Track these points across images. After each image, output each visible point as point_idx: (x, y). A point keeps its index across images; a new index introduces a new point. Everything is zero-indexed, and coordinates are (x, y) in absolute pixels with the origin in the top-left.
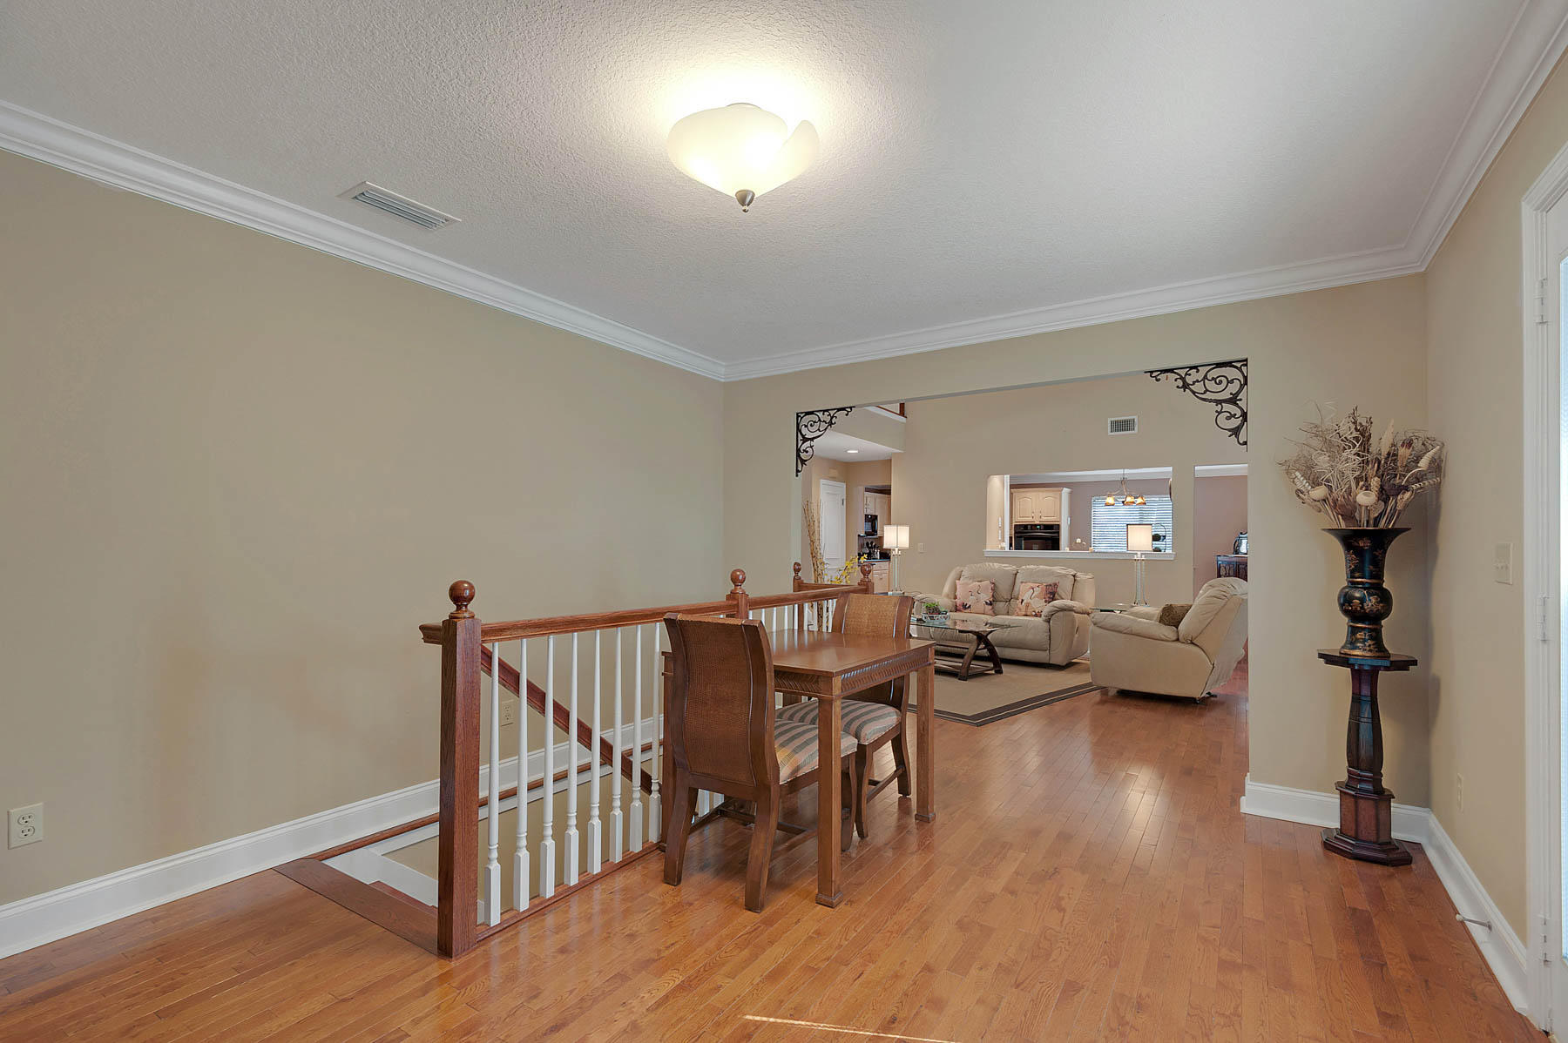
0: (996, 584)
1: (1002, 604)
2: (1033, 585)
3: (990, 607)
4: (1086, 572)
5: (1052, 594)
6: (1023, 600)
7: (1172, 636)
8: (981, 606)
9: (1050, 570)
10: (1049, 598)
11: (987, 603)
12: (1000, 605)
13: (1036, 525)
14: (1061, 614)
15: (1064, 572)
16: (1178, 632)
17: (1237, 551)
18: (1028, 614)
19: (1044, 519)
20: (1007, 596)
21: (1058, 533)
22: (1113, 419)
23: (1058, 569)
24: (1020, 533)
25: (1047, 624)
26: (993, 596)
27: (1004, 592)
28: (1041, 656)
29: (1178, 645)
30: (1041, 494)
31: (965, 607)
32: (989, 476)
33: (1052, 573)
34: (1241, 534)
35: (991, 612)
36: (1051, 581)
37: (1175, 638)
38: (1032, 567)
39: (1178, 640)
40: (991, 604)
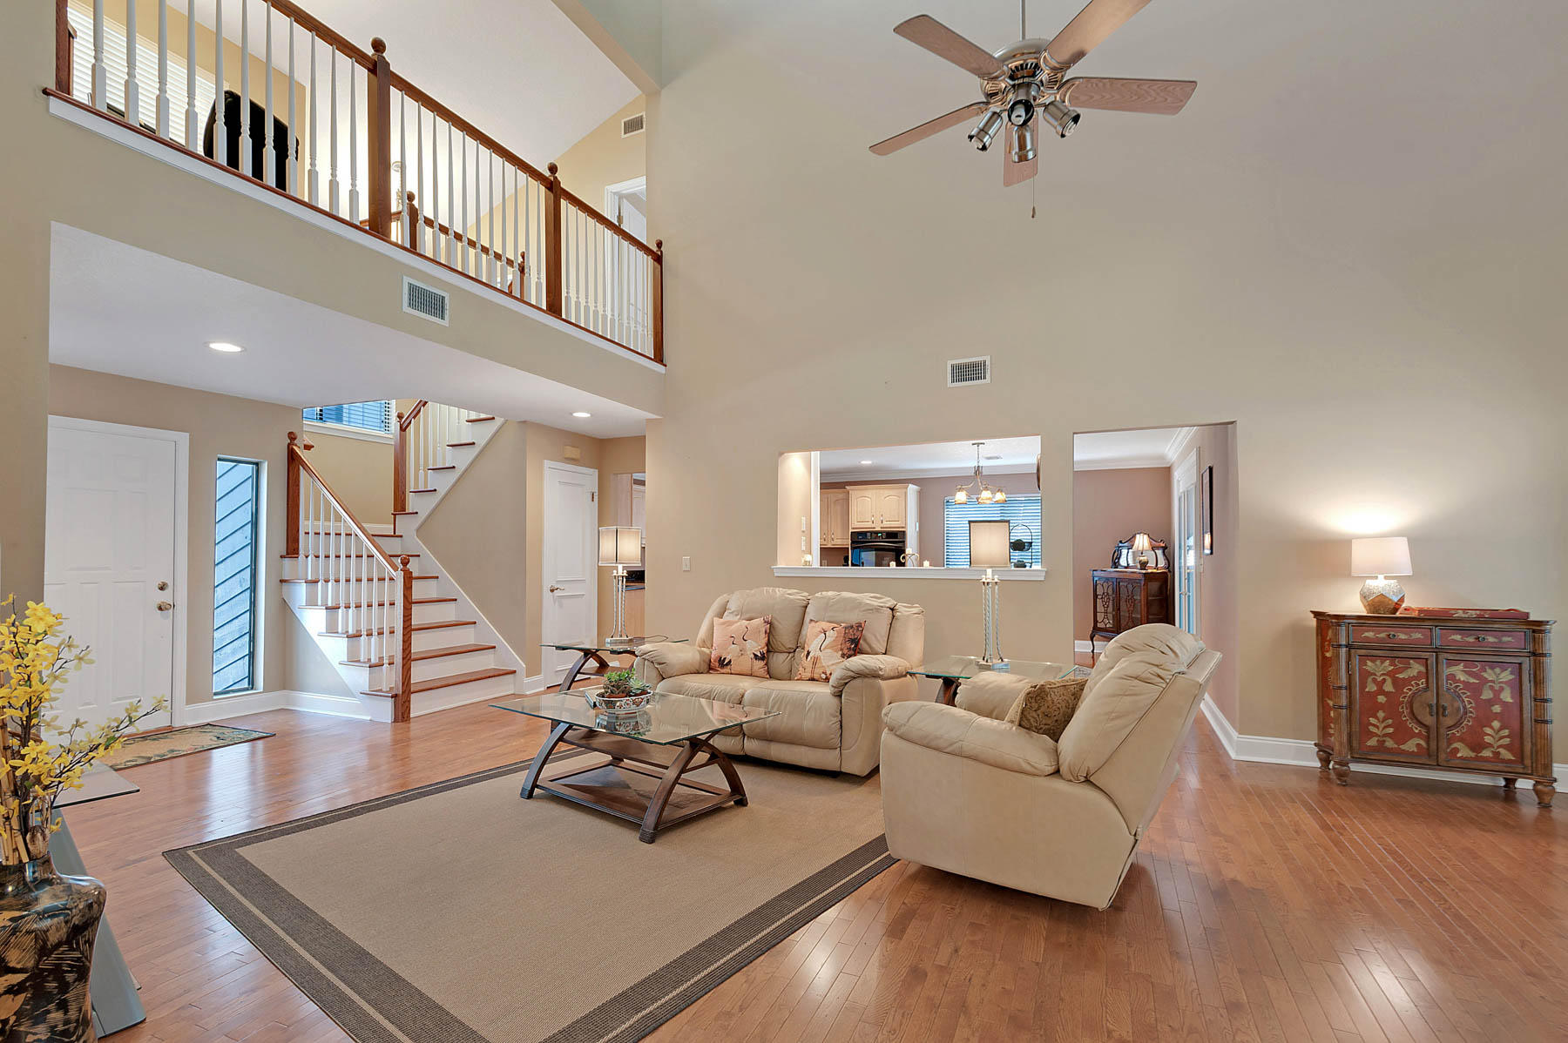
0: (776, 623)
1: (782, 657)
2: (825, 625)
3: (762, 663)
4: (911, 602)
5: (854, 644)
6: (809, 653)
7: (1046, 765)
8: (746, 662)
9: (855, 599)
10: (849, 649)
11: (755, 655)
12: (779, 661)
13: (877, 533)
14: (857, 682)
15: (876, 603)
16: (1056, 752)
17: (1116, 564)
18: (816, 676)
19: (886, 524)
20: (790, 645)
21: (904, 542)
22: (955, 362)
23: (867, 598)
24: (858, 542)
25: (835, 701)
26: (768, 644)
27: (785, 637)
28: (828, 760)
29: (1058, 784)
30: (882, 491)
31: (723, 663)
32: (781, 454)
33: (858, 605)
34: (1121, 542)
35: (762, 672)
36: (854, 618)
37: (1051, 769)
38: (830, 593)
39: (1057, 772)
40: (763, 658)
